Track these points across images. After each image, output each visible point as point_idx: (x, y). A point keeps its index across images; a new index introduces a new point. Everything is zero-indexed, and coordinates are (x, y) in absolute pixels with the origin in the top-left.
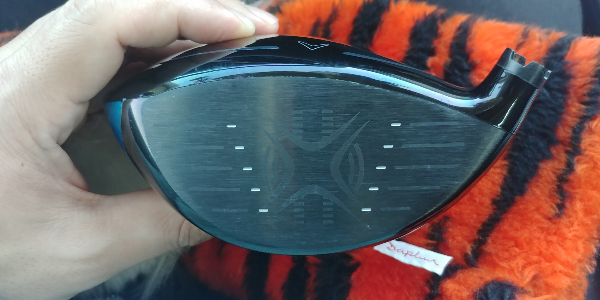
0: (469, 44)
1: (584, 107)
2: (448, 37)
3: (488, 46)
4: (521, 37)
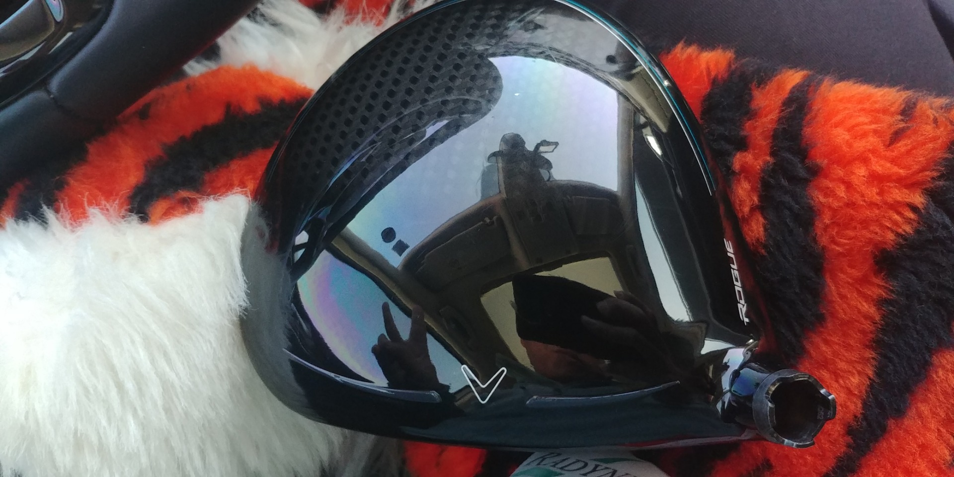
0: (807, 131)
2: (770, 117)
3: (841, 136)
4: (900, 117)
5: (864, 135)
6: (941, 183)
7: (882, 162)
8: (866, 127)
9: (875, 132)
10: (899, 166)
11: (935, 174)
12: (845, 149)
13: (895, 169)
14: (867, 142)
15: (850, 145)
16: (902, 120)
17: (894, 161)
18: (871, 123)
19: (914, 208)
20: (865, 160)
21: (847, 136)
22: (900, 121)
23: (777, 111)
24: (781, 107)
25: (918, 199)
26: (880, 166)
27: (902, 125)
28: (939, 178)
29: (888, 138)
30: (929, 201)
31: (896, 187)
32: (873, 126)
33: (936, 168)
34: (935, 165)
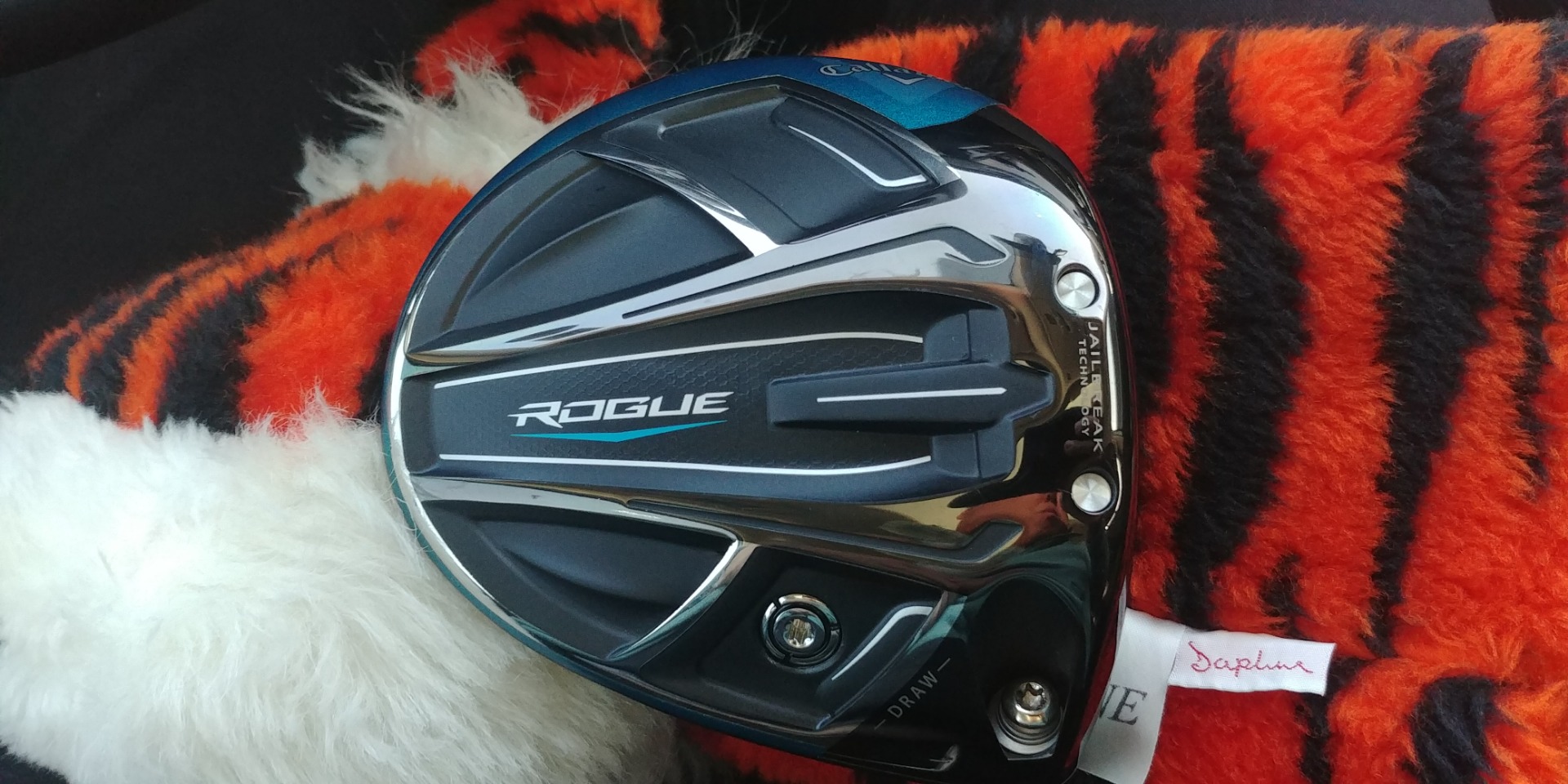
0: (1238, 112)
1: (1531, 214)
2: (1185, 99)
3: (1283, 111)
4: (1350, 73)
5: (1311, 106)
6: (1419, 149)
7: (1342, 138)
8: (1311, 94)
9: (1325, 99)
10: (1363, 137)
11: (1410, 140)
12: (1292, 127)
13: (1362, 144)
14: (1318, 115)
15: (1297, 123)
16: (1354, 76)
17: (1355, 132)
18: (1316, 87)
19: (1394, 189)
20: (1321, 139)
21: (1291, 112)
22: (1351, 77)
23: (1193, 91)
24: (1195, 84)
25: (1397, 176)
26: (1341, 143)
27: (1356, 84)
28: (1417, 143)
29: (1341, 103)
30: (1409, 176)
31: (1368, 164)
32: (1320, 92)
33: (1409, 131)
34: (1408, 128)
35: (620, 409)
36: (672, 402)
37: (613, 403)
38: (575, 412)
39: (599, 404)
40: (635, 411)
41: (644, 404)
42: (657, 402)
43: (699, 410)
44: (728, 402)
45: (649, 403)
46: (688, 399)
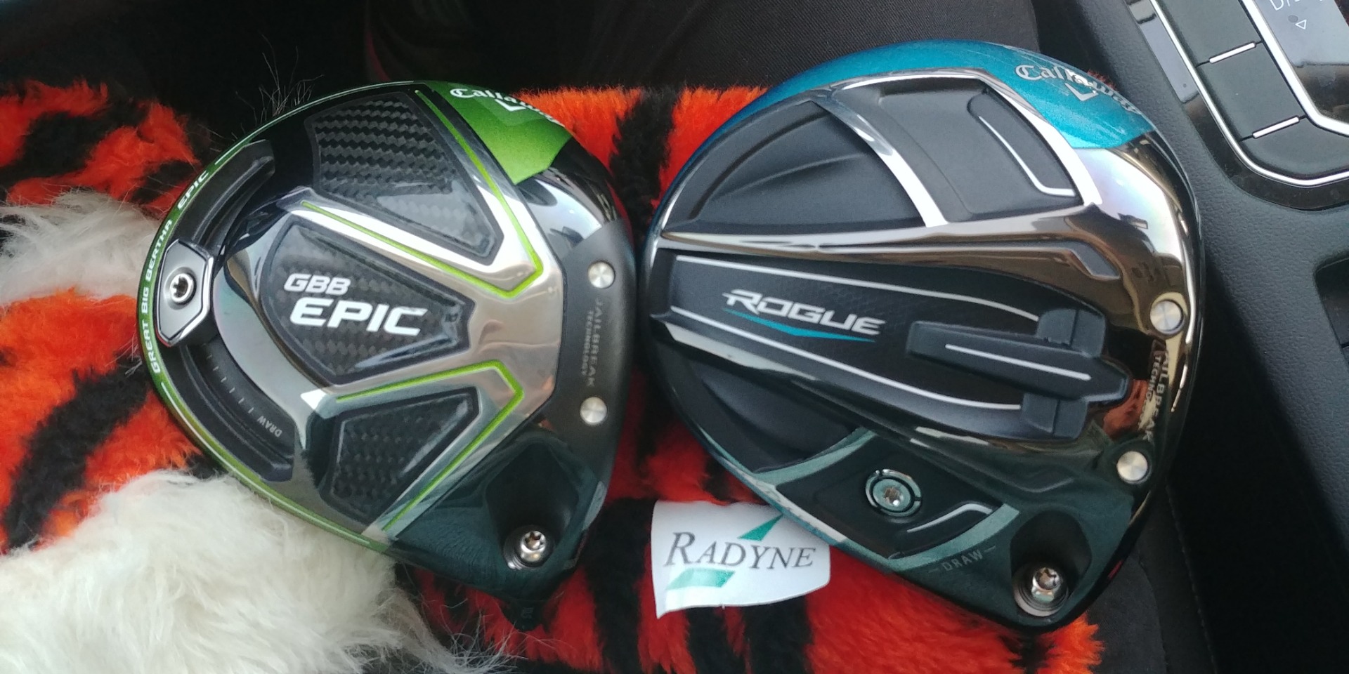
35: (802, 312)
36: (840, 317)
37: (798, 306)
38: (770, 305)
39: (787, 305)
40: (811, 317)
41: (819, 313)
42: (829, 314)
43: (857, 328)
44: (881, 328)
45: (823, 314)
46: (851, 318)
